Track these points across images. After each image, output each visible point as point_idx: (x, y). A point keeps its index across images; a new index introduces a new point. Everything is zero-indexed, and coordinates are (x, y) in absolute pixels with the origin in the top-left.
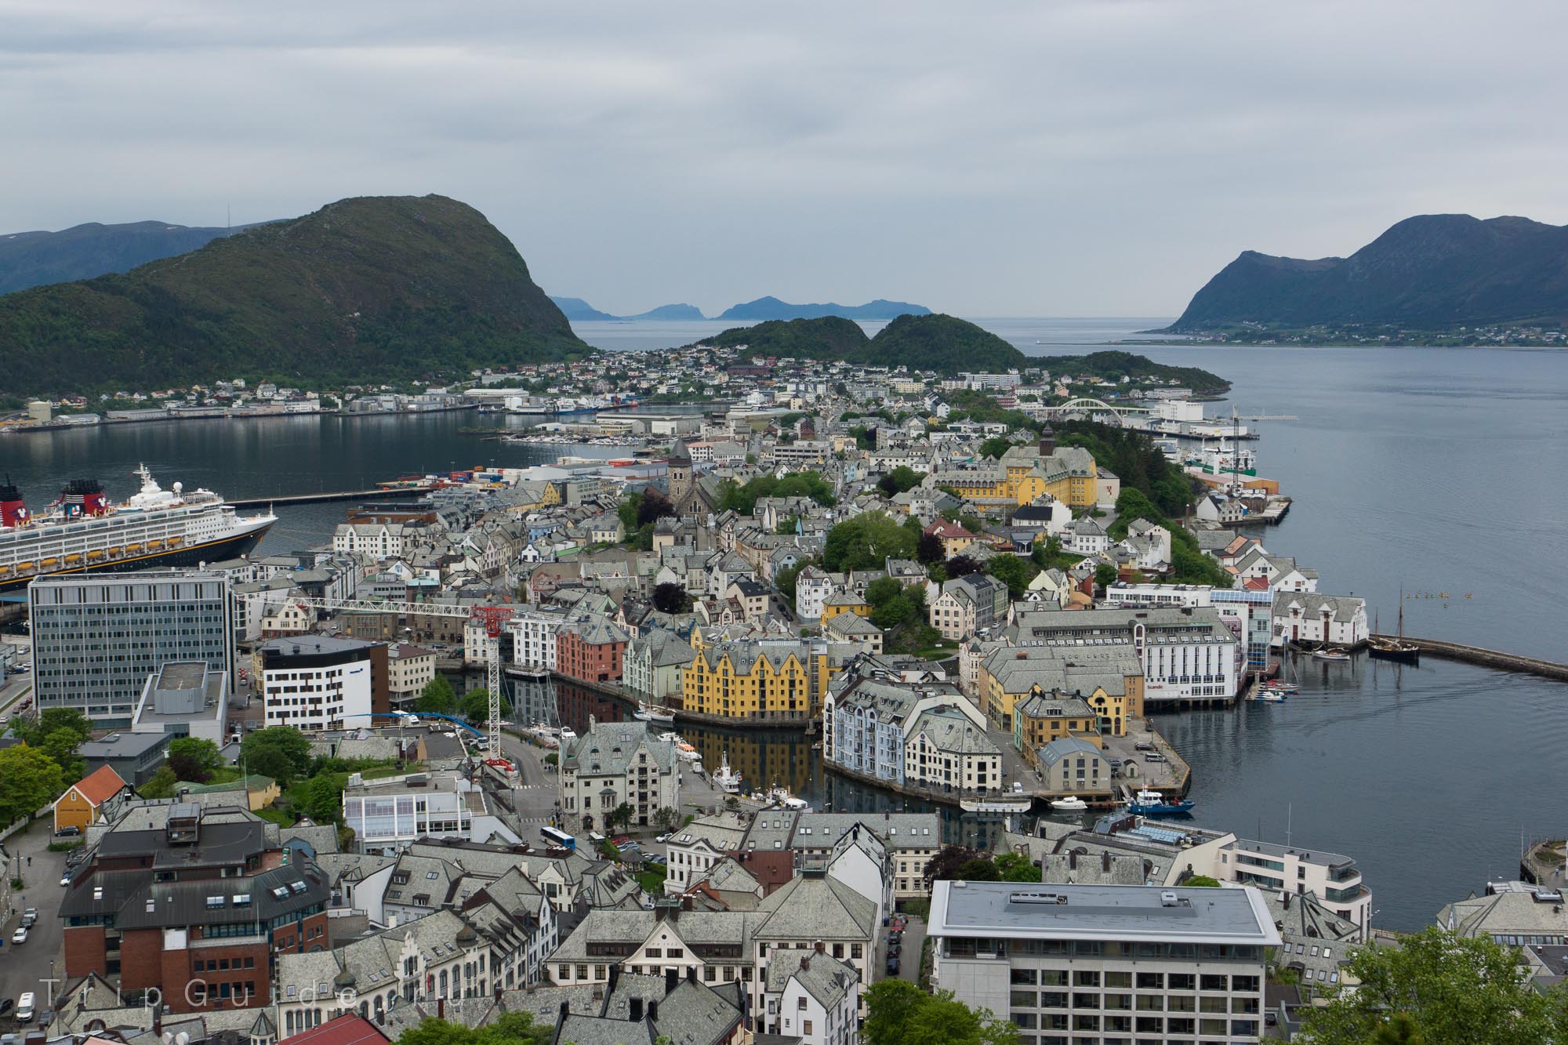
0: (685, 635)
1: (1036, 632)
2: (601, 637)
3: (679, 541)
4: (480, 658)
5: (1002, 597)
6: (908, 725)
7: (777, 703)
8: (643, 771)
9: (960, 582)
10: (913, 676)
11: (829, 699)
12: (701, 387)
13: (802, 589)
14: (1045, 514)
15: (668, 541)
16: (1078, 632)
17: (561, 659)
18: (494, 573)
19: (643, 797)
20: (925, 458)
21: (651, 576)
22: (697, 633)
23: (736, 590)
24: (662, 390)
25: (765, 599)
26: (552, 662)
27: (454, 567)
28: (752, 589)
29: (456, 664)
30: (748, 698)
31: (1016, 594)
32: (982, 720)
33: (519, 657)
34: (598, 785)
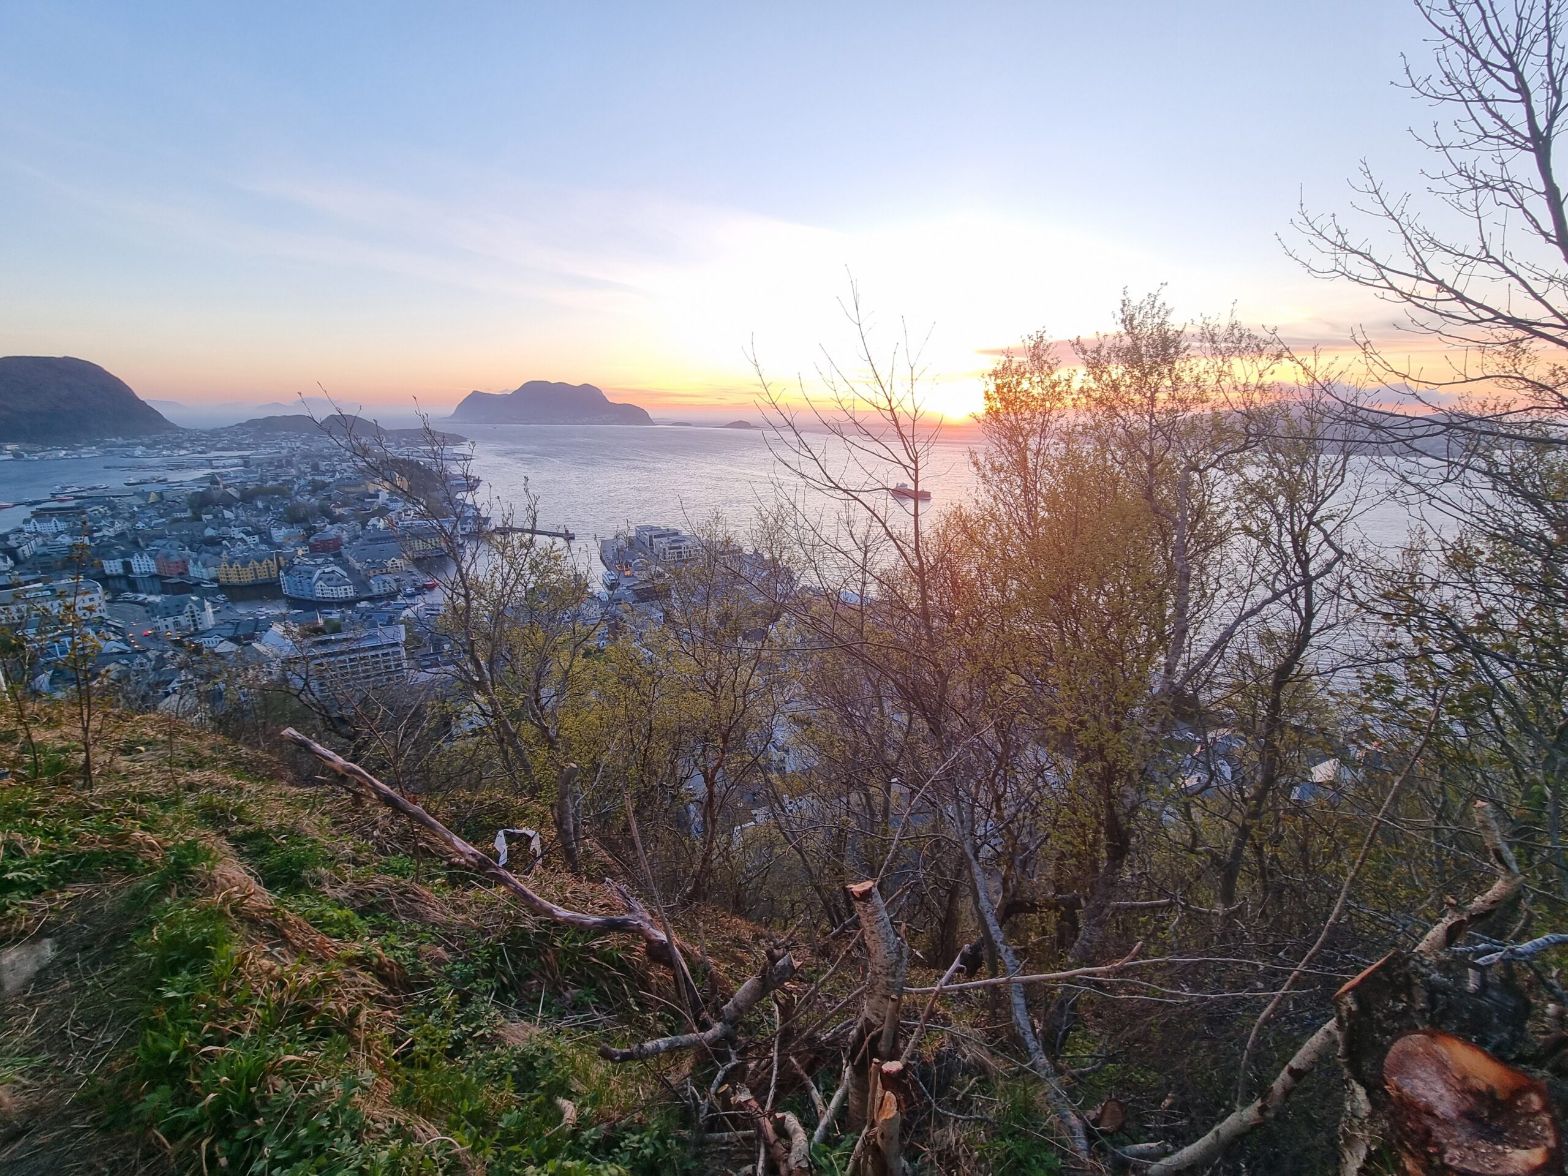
0: (219, 554)
1: (370, 540)
2: (175, 559)
3: (216, 517)
4: (114, 573)
5: (359, 527)
6: (314, 580)
7: (263, 576)
8: (192, 612)
9: (339, 524)
10: (320, 561)
11: (282, 573)
12: (239, 444)
13: (274, 531)
14: (377, 496)
15: (210, 517)
16: (385, 539)
17: (158, 569)
18: (121, 535)
19: (194, 621)
20: (332, 476)
21: (202, 531)
22: (225, 552)
23: (242, 535)
24: (219, 445)
25: (257, 537)
26: (154, 570)
27: (96, 535)
28: (248, 534)
29: (102, 576)
30: (249, 575)
31: (363, 528)
32: (345, 574)
33: (136, 569)
34: (170, 620)
